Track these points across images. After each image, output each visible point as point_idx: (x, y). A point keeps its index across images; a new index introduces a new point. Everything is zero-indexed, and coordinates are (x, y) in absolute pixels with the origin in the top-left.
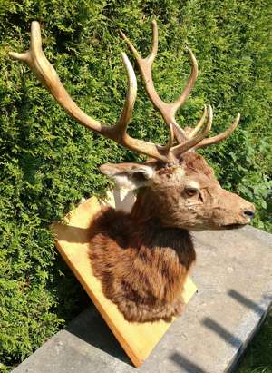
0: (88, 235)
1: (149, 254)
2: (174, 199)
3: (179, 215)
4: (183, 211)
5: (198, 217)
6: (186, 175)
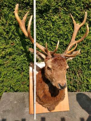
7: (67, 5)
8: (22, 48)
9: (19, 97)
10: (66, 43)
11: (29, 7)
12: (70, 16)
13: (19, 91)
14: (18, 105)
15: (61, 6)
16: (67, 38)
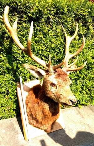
0: (29, 90)
1: (40, 103)
2: (48, 86)
3: (48, 92)
4: (49, 91)
5: (54, 95)
6: (55, 78)
7: (59, 14)
8: (8, 65)
9: (6, 125)
10: (58, 58)
11: (16, 13)
12: (61, 27)
13: (4, 118)
14: (8, 133)
15: (53, 15)
16: (59, 52)
